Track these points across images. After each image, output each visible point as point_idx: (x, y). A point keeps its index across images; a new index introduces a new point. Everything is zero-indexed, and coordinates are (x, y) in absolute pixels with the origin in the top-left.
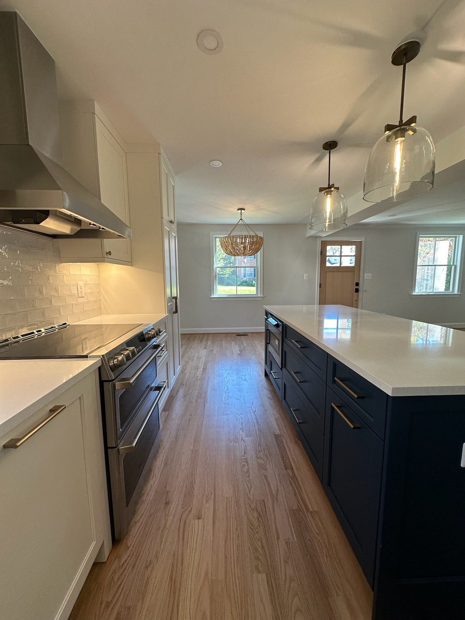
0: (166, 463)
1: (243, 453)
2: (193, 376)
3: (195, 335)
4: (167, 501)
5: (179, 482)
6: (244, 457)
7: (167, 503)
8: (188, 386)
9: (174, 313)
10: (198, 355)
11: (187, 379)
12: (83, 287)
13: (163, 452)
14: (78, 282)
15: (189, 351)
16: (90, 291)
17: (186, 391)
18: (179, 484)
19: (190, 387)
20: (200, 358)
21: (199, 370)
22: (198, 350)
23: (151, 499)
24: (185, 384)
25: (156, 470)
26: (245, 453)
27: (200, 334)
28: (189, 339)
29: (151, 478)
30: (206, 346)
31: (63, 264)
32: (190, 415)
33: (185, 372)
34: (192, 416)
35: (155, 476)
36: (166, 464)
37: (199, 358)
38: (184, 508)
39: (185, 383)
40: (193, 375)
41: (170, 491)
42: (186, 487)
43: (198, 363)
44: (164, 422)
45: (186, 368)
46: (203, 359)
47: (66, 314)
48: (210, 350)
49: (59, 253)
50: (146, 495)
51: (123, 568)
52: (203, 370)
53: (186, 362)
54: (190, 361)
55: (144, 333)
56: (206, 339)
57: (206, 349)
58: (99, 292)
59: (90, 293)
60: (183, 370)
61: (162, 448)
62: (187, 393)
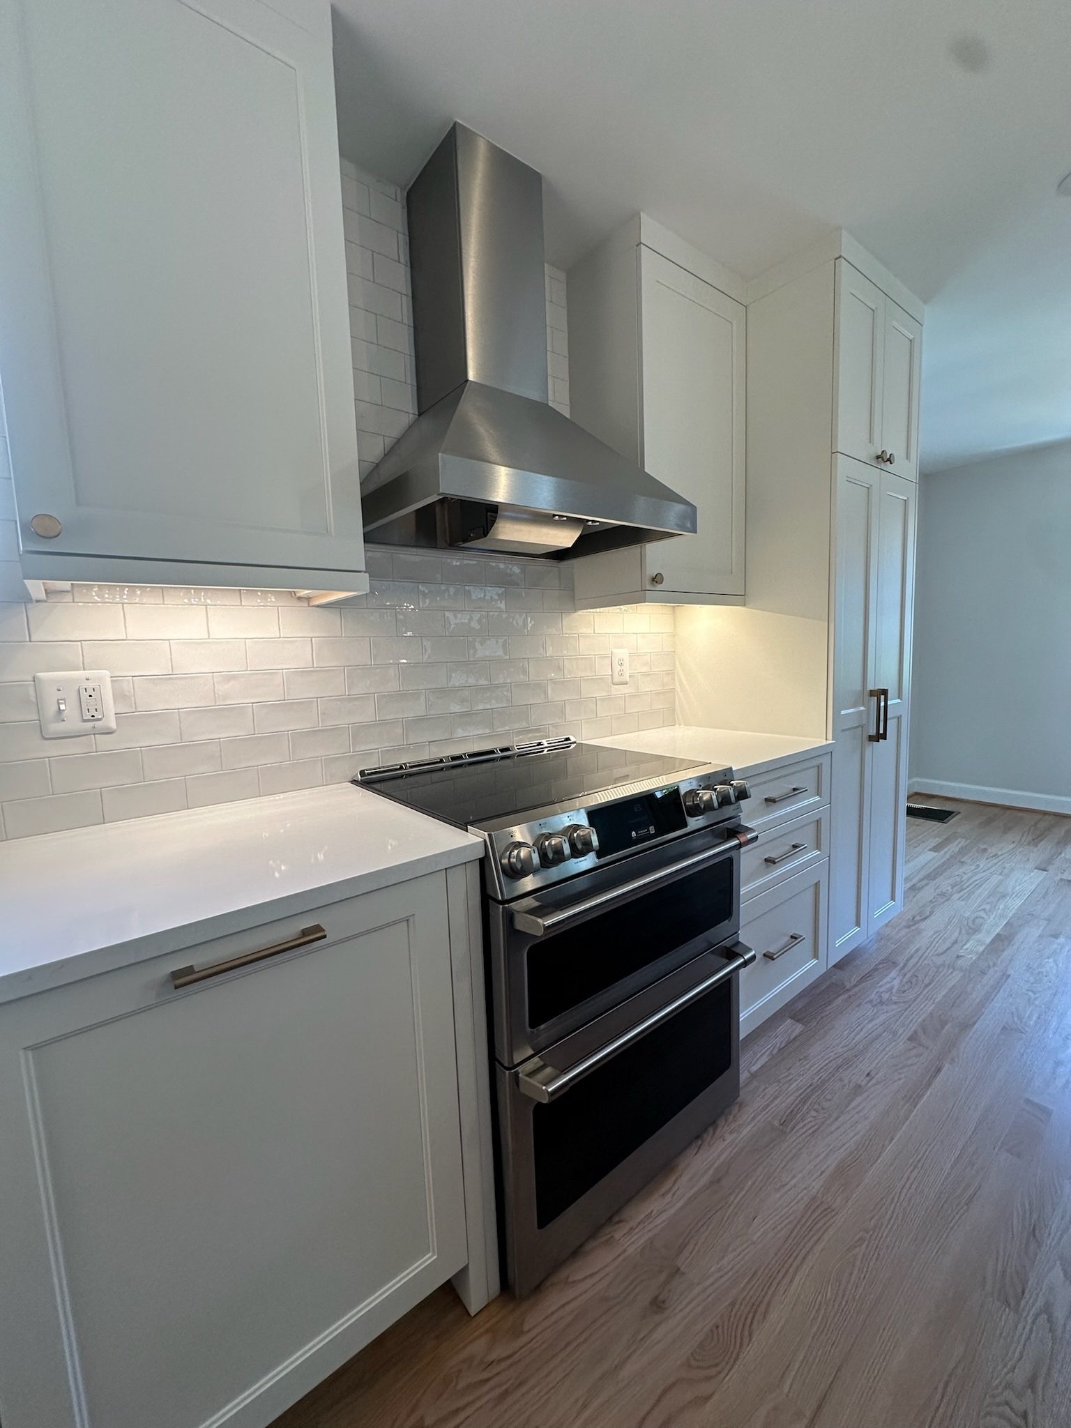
0: (719, 1181)
1: (1020, 1377)
2: (940, 950)
3: (1020, 814)
4: (661, 1297)
5: (719, 1270)
6: (1020, 1396)
7: (658, 1305)
8: (909, 975)
9: (871, 738)
10: (1000, 883)
11: (917, 951)
12: (626, 663)
13: (729, 1138)
14: (614, 651)
15: (969, 861)
16: (645, 669)
17: (892, 988)
18: (719, 1274)
19: (914, 981)
20: (1004, 896)
21: (978, 936)
22: (1008, 866)
23: (630, 1250)
24: (902, 964)
25: (685, 1178)
26: (1032, 1384)
27: (1045, 813)
28: (989, 822)
29: (663, 1190)
30: (1050, 861)
31: (580, 612)
32: (868, 1075)
33: (922, 925)
34: (873, 1081)
35: (674, 1194)
36: (716, 1181)
37: (999, 895)
38: (690, 1366)
39: (901, 960)
40: (948, 944)
41: (683, 1274)
42: (733, 1304)
43: (984, 910)
44: (775, 1051)
45: (931, 913)
46: (1015, 904)
47: (578, 718)
48: (1062, 880)
49: (573, 590)
50: (624, 1228)
51: (485, 1375)
52: (993, 941)
53: (942, 894)
54: (956, 896)
55: (682, 792)
56: (1063, 833)
57: (1044, 870)
58: (671, 673)
59: (647, 675)
60: (918, 918)
61: (733, 1126)
62: (893, 998)
